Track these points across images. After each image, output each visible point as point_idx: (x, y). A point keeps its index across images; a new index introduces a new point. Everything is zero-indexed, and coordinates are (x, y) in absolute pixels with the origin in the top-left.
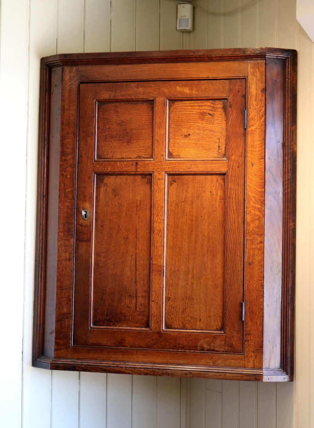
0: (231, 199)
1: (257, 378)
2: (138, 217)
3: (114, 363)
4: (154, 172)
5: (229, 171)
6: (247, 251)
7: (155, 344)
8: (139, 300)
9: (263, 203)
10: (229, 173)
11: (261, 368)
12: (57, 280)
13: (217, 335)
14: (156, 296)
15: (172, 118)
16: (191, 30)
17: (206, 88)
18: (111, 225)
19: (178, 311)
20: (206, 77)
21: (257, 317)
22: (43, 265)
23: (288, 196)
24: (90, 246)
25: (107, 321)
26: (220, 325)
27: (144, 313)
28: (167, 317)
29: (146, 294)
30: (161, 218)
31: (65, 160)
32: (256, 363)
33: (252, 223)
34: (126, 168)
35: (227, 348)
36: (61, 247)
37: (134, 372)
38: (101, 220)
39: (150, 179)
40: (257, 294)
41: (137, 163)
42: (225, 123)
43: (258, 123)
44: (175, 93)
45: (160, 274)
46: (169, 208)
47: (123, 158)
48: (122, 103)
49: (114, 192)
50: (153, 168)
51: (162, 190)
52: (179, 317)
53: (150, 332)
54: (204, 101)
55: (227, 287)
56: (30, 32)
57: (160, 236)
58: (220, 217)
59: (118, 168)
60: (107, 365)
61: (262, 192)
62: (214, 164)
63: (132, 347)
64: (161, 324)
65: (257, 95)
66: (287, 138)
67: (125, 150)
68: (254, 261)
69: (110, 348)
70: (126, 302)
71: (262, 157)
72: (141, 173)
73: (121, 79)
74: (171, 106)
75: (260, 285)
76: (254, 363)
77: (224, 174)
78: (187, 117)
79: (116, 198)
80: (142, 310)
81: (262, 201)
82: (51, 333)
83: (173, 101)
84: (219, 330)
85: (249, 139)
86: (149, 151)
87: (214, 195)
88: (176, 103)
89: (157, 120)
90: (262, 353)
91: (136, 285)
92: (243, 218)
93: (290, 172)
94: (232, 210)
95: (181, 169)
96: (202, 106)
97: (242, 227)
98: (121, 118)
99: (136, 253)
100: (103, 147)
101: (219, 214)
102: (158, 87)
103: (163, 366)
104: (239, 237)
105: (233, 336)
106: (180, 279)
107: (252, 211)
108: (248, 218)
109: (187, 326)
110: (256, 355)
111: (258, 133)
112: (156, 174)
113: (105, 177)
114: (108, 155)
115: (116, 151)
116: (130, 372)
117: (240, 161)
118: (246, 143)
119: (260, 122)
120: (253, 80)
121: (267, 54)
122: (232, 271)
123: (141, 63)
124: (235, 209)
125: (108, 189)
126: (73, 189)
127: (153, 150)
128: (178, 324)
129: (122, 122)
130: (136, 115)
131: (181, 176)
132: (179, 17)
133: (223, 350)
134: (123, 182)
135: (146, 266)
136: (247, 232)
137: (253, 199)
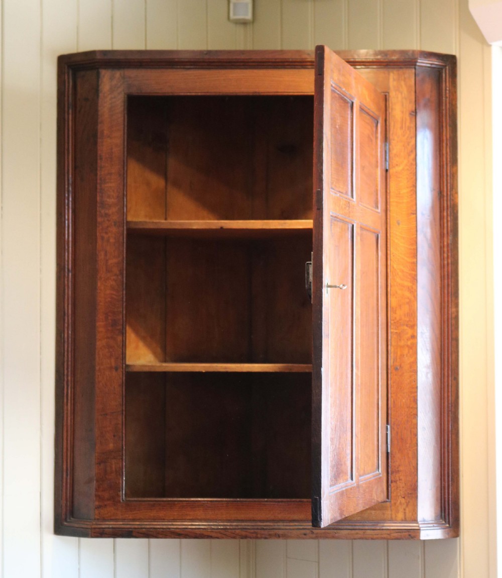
1: (413, 534)
3: (193, 523)
6: (392, 349)
9: (414, 279)
11: (415, 521)
16: (252, 20)
21: (408, 445)
23: (448, 270)
31: (106, 215)
32: (407, 513)
33: (399, 309)
36: (103, 348)
37: (226, 535)
40: (408, 413)
43: (405, 162)
60: (183, 527)
61: (413, 263)
65: (404, 120)
66: (445, 184)
68: (403, 365)
71: (412, 211)
75: (412, 399)
76: (405, 513)
81: (414, 276)
82: (88, 482)
85: (393, 185)
90: (416, 497)
92: (386, 302)
93: (450, 234)
107: (399, 291)
108: (394, 302)
110: (408, 501)
111: (405, 177)
116: (219, 535)
118: (388, 191)
119: (408, 161)
120: (398, 98)
126: (119, 259)
136: (392, 322)
137: (400, 274)
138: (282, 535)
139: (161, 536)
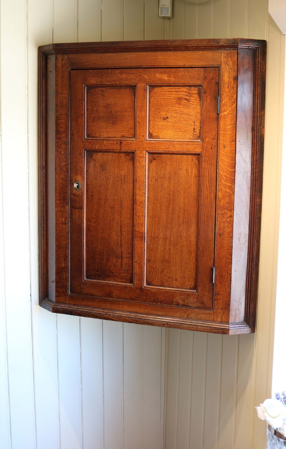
0: (205, 177)
1: (225, 332)
2: (122, 189)
3: (104, 311)
4: (136, 150)
5: (203, 152)
6: (218, 223)
7: (137, 297)
8: (124, 260)
9: (233, 181)
10: (203, 154)
11: (227, 323)
12: (56, 240)
13: (191, 293)
14: (139, 258)
15: (152, 103)
16: (171, 17)
17: (182, 75)
18: (99, 196)
19: (157, 271)
20: (182, 65)
21: (225, 280)
22: (45, 226)
23: (256, 175)
25: (98, 276)
26: (193, 285)
27: (128, 271)
28: (148, 276)
29: (130, 255)
30: (142, 192)
31: (60, 138)
32: (223, 318)
33: (223, 199)
34: (112, 147)
35: (198, 305)
36: (58, 212)
37: (120, 320)
38: (91, 191)
39: (132, 156)
40: (226, 261)
41: (121, 142)
42: (200, 108)
43: (230, 108)
44: (155, 80)
45: (142, 240)
46: (150, 183)
47: (109, 137)
48: (108, 88)
49: (101, 167)
50: (135, 147)
51: (143, 166)
52: (158, 276)
53: (133, 288)
54: (180, 87)
55: (199, 254)
56: (27, 24)
57: (142, 207)
58: (194, 192)
59: (104, 146)
60: (98, 312)
61: (233, 171)
62: (190, 145)
63: (118, 298)
64: (142, 281)
65: (230, 82)
66: (256, 123)
67: (111, 130)
68: (224, 233)
69: (101, 298)
70: (113, 261)
71: (233, 140)
72: (124, 151)
73: (107, 66)
74: (151, 91)
75: (229, 253)
76: (222, 318)
77: (199, 154)
78: (166, 102)
79: (104, 173)
80: (127, 269)
81: (233, 180)
82: (53, 282)
83: (152, 87)
84: (192, 289)
85: (222, 123)
86: (132, 131)
87: (189, 172)
88: (156, 88)
89: (138, 104)
90: (229, 310)
91: (121, 248)
92: (215, 195)
93: (258, 154)
94: (206, 187)
95: (160, 148)
96: (179, 91)
97: (214, 202)
98: (107, 101)
99: (121, 220)
100: (92, 127)
101: (193, 189)
102: (140, 74)
103: (144, 316)
104: (211, 210)
105: (205, 295)
106: (159, 245)
107: (223, 189)
108: (220, 195)
109: (165, 284)
110: (224, 312)
111: (229, 118)
112: (138, 152)
113: (94, 153)
114: (96, 134)
115: (103, 131)
116: (117, 319)
117: (213, 143)
118: (219, 127)
119: (232, 108)
120: (226, 68)
121: (239, 45)
122: (204, 240)
123: (124, 52)
124: (208, 186)
125: (96, 164)
126: (66, 163)
127: (135, 131)
128: (157, 282)
129: (108, 104)
130: (120, 99)
131: (160, 155)
132: (160, 6)
133: (195, 306)
134: (110, 159)
135: (130, 232)
136: (219, 207)
137: (224, 178)
138: (151, 323)
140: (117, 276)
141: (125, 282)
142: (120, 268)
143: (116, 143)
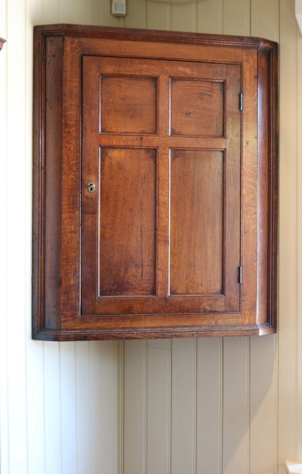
0: (230, 173)
1: (255, 333)
2: (143, 190)
3: (125, 330)
4: (158, 147)
5: (227, 148)
6: (243, 221)
7: (161, 310)
8: (145, 269)
9: (256, 178)
10: (228, 150)
11: (255, 324)
13: (218, 297)
14: (162, 265)
15: (174, 97)
17: (206, 70)
18: (116, 198)
19: (182, 277)
23: (273, 173)
24: (96, 218)
25: (114, 291)
26: (220, 288)
27: (150, 281)
28: (172, 283)
29: (153, 263)
30: (165, 191)
31: (69, 132)
33: (248, 196)
34: (131, 143)
35: (226, 309)
36: (66, 219)
37: (145, 337)
38: (106, 193)
39: (154, 153)
40: (252, 259)
41: (142, 138)
42: (222, 104)
43: (252, 106)
44: (178, 73)
45: (165, 244)
46: (173, 181)
47: (127, 133)
48: (126, 78)
49: (118, 165)
50: (157, 143)
51: (166, 164)
52: (183, 283)
53: (157, 299)
54: (203, 82)
57: (165, 208)
58: (218, 191)
59: (123, 142)
61: (255, 168)
62: (213, 141)
63: (139, 314)
64: (166, 290)
65: (250, 80)
67: (129, 125)
68: (249, 230)
69: (119, 316)
70: (132, 271)
71: (255, 136)
72: (145, 147)
73: (125, 55)
74: (173, 85)
75: (254, 251)
76: (250, 319)
77: (223, 151)
78: (188, 96)
79: (121, 172)
80: (148, 278)
81: (256, 176)
82: (56, 306)
83: (174, 80)
84: (218, 292)
85: (244, 120)
86: (153, 126)
88: (177, 82)
90: (256, 310)
91: (142, 255)
92: (240, 192)
93: (275, 151)
94: (230, 184)
95: (184, 145)
96: (201, 87)
97: (238, 199)
98: (125, 93)
99: (141, 224)
100: (107, 121)
101: (217, 187)
102: (162, 66)
104: (237, 208)
105: (232, 297)
106: (183, 248)
107: (247, 185)
108: (244, 191)
109: (191, 291)
110: (251, 313)
111: (252, 115)
112: (160, 149)
113: (109, 150)
114: (112, 129)
115: (120, 125)
116: (141, 337)
117: (236, 140)
118: (242, 124)
120: (248, 66)
121: (261, 44)
122: (230, 239)
123: (146, 41)
124: (233, 183)
125: (113, 162)
126: (77, 161)
127: (157, 126)
128: (182, 290)
129: (126, 97)
130: (139, 91)
131: (183, 152)
133: (223, 310)
134: (128, 156)
135: (151, 237)
136: (244, 204)
137: (248, 174)
138: (179, 335)
139: (105, 339)
140: (137, 288)
141: (146, 293)
142: (141, 279)
143: (137, 138)
